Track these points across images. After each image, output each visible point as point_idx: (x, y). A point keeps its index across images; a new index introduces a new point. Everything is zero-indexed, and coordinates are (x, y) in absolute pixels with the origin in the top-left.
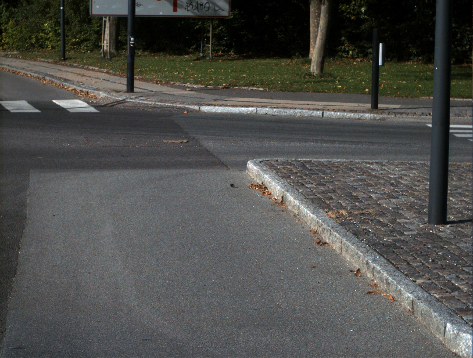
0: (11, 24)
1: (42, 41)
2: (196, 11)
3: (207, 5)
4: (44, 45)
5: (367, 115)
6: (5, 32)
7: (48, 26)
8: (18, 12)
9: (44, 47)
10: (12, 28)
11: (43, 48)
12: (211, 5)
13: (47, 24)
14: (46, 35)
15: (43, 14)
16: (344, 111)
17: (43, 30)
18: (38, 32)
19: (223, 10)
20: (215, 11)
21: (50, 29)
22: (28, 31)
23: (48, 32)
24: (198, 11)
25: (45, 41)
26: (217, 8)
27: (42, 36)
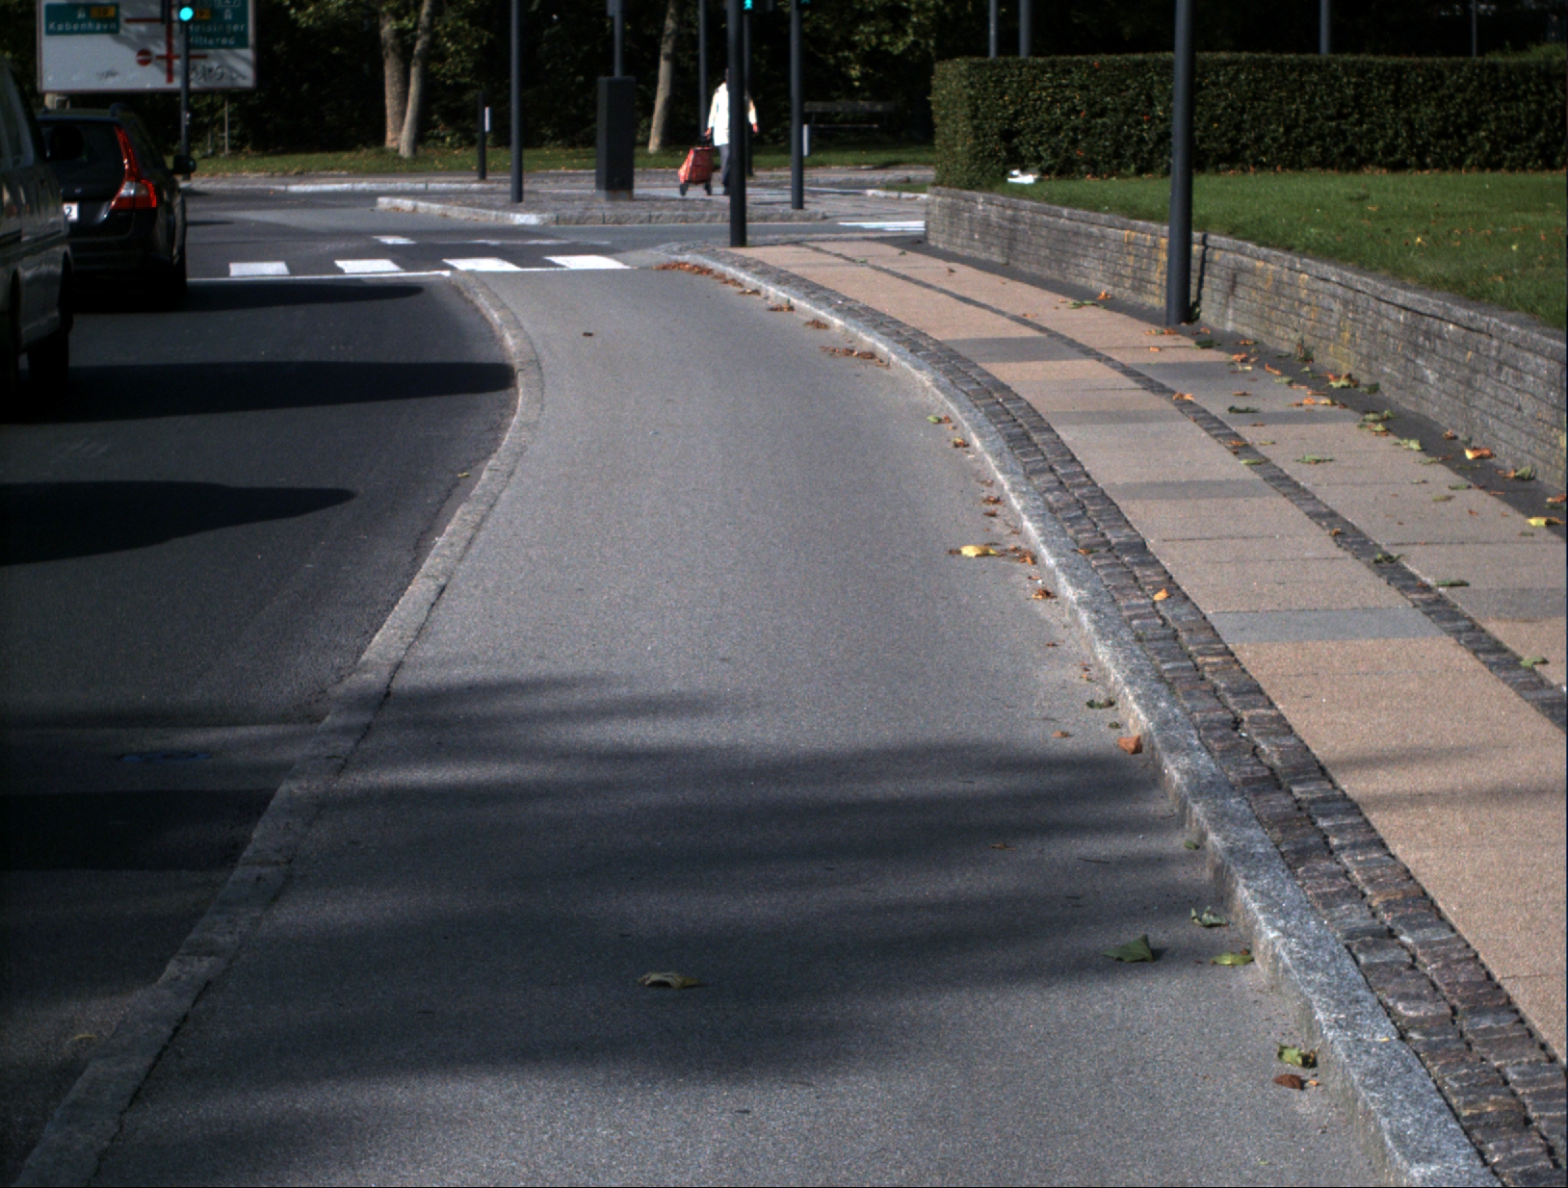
2: (202, 81)
3: (220, 71)
5: (475, 186)
12: (225, 71)
16: (450, 182)
19: (244, 78)
20: (232, 79)
24: (206, 80)
26: (234, 75)
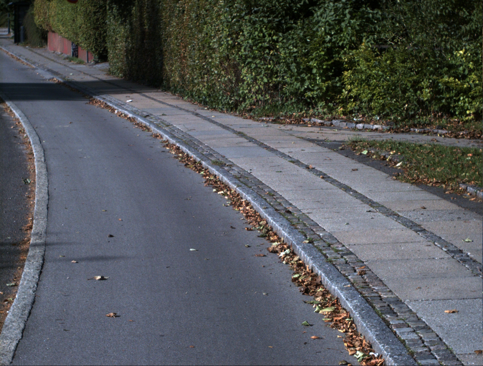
0: (365, 50)
1: (448, 96)
4: (454, 107)
6: (351, 69)
7: (466, 57)
8: (384, 18)
9: (455, 112)
10: (367, 60)
11: (452, 115)
13: (461, 52)
14: (459, 80)
15: (449, 24)
17: (451, 67)
18: (437, 72)
21: (471, 65)
22: (410, 69)
23: (467, 72)
25: (457, 98)
27: (448, 82)
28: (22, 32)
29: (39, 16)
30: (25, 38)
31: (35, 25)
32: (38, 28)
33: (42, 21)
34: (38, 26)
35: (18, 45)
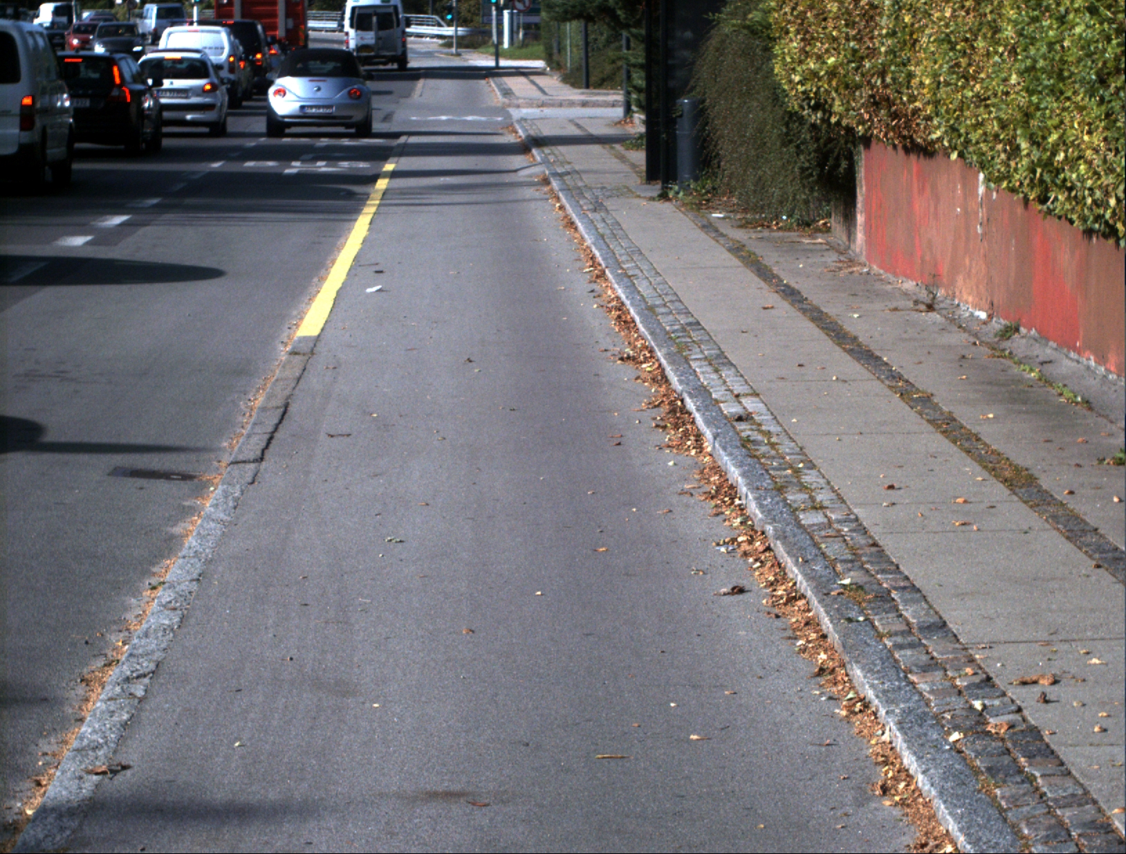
28: (684, 131)
29: (808, 40)
30: (705, 161)
31: (776, 95)
32: (793, 117)
33: (832, 73)
34: (794, 105)
35: (664, 196)
